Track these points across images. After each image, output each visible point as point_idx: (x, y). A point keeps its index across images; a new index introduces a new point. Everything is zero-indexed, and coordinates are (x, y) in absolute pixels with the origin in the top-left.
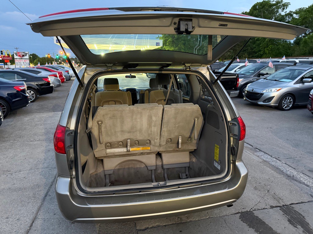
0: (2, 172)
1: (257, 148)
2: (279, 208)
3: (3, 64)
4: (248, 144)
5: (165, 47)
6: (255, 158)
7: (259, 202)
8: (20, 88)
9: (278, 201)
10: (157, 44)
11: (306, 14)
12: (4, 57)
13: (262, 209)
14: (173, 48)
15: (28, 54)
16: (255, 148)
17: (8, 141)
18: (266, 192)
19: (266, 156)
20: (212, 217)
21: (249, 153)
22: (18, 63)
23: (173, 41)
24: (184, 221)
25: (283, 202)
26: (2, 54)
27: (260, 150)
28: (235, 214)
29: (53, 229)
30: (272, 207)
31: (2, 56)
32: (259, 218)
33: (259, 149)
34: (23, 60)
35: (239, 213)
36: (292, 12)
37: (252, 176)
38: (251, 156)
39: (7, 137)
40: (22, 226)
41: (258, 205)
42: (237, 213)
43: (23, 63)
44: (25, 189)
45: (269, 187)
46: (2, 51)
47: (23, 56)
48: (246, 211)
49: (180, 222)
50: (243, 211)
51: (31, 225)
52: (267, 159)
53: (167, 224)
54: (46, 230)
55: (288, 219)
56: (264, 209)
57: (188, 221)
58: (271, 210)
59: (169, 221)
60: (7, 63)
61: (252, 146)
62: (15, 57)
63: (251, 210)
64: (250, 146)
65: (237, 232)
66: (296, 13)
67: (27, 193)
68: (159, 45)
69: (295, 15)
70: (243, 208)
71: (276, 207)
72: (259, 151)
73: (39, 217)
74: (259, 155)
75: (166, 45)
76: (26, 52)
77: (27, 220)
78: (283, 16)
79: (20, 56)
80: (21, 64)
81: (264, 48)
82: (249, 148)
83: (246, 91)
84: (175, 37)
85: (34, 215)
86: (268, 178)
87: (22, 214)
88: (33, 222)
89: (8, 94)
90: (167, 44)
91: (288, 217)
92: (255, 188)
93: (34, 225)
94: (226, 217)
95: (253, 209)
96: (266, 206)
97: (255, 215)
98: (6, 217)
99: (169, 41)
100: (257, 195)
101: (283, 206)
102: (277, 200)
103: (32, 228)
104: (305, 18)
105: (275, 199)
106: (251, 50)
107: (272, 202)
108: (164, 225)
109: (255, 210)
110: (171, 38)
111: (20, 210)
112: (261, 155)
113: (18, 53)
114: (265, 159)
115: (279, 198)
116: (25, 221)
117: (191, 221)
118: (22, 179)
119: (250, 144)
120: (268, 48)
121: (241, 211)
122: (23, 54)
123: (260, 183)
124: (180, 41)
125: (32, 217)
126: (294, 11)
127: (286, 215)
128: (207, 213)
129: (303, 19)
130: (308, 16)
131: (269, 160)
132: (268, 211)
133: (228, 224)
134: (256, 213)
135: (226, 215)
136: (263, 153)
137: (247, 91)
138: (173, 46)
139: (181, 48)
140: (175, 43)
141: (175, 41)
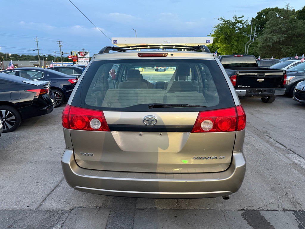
0: (46, 148)
1: (291, 149)
2: (293, 212)
3: (72, 63)
4: (282, 145)
5: (216, 44)
6: (285, 159)
7: (271, 203)
8: (74, 81)
9: (295, 206)
10: (208, 41)
12: (73, 57)
13: (272, 210)
14: (224, 45)
15: (88, 53)
16: (289, 150)
17: (57, 124)
18: (284, 194)
19: (299, 158)
20: (213, 209)
21: (279, 154)
22: (80, 61)
23: (225, 38)
24: (182, 208)
25: (301, 207)
26: (71, 54)
27: (294, 152)
28: (238, 210)
29: (67, 197)
30: (284, 210)
31: (72, 56)
32: (265, 218)
33: (292, 151)
34: (85, 59)
35: (244, 210)
37: (273, 177)
38: (280, 157)
39: (57, 121)
40: (46, 191)
41: (269, 205)
42: (242, 210)
43: (85, 61)
44: (57, 163)
45: (289, 190)
46: (71, 52)
47: (85, 55)
48: (252, 209)
49: (178, 208)
50: (249, 208)
51: (53, 190)
52: (299, 162)
53: (165, 208)
54: (62, 196)
55: (300, 224)
56: (274, 210)
57: (187, 208)
58: (283, 213)
59: (168, 206)
60: (75, 62)
61: (286, 147)
62: (79, 56)
63: (258, 210)
64: (283, 147)
65: (234, 227)
67: (58, 166)
68: (210, 43)
70: (250, 206)
71: (290, 211)
72: (292, 153)
73: (61, 185)
74: (290, 157)
75: (218, 43)
76: (87, 52)
77: (51, 186)
79: (82, 55)
80: (82, 62)
82: (282, 149)
83: (295, 89)
84: (227, 34)
85: (58, 183)
86: (292, 180)
87: (49, 181)
88: (55, 189)
89: (63, 86)
90: (219, 41)
91: (300, 222)
92: (271, 189)
93: (55, 190)
94: (227, 211)
95: (262, 209)
96: (278, 208)
97: (262, 214)
98: (37, 182)
99: (222, 38)
100: (271, 197)
101: (299, 211)
102: (293, 204)
103: (52, 193)
105: (291, 202)
107: (287, 205)
108: (162, 208)
109: (263, 210)
110: (223, 35)
111: (48, 178)
112: (293, 157)
113: (81, 52)
114: (296, 162)
115: (298, 202)
116: (49, 187)
117: (189, 209)
118: (58, 154)
119: (283, 145)
121: (247, 209)
122: (85, 53)
123: (280, 185)
124: (233, 38)
125: (55, 185)
127: (298, 220)
128: (209, 205)
131: (301, 163)
132: (278, 213)
133: (226, 218)
134: (262, 213)
135: (228, 210)
136: (297, 155)
137: (297, 90)
138: (225, 43)
139: (234, 45)
140: (227, 40)
141: (228, 38)
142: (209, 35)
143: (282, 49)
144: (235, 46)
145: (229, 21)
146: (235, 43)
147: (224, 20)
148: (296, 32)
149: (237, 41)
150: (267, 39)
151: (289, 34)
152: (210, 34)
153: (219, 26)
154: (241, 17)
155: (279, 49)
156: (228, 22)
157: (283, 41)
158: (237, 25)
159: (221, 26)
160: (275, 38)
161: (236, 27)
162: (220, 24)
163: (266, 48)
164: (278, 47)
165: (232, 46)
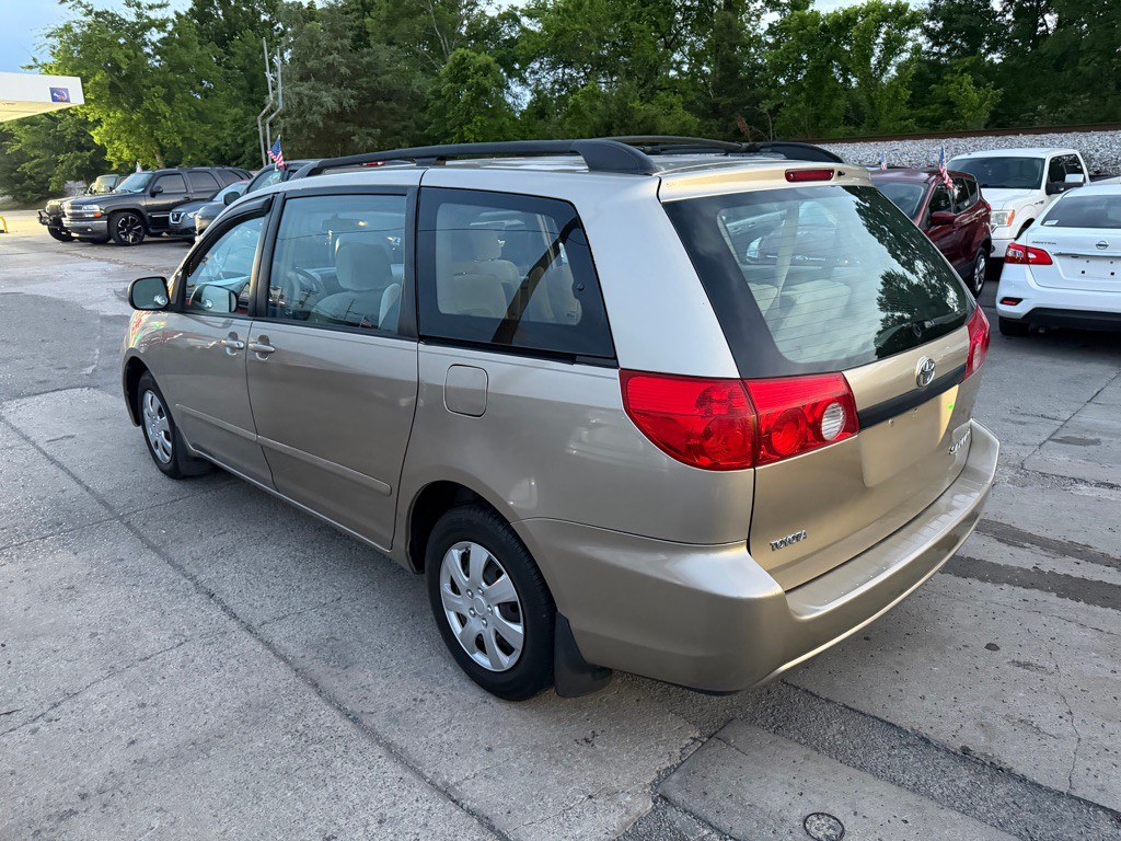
10: (58, 94)
11: (562, 21)
14: (118, 115)
23: (113, 87)
36: (516, 9)
66: (530, 14)
68: (68, 101)
69: (525, 21)
78: (492, 20)
81: (461, 125)
84: (119, 69)
99: (97, 84)
104: (560, 34)
106: (417, 132)
110: (103, 72)
120: (472, 126)
126: (522, 6)
129: (556, 36)
130: (568, 28)
138: (119, 104)
139: (159, 114)
140: (123, 93)
141: (121, 85)
142: (30, 67)
143: (356, 138)
144: (165, 117)
145: (112, 15)
146: (163, 107)
147: (85, 7)
148: (379, 83)
149: (169, 99)
150: (301, 100)
151: (362, 88)
152: (33, 63)
153: (68, 28)
154: (160, 6)
155: (346, 139)
156: (107, 20)
157: (352, 112)
158: (148, 36)
159: (78, 31)
160: (328, 100)
161: (146, 45)
162: (74, 25)
163: (305, 131)
164: (340, 132)
165: (152, 118)
